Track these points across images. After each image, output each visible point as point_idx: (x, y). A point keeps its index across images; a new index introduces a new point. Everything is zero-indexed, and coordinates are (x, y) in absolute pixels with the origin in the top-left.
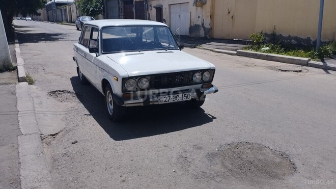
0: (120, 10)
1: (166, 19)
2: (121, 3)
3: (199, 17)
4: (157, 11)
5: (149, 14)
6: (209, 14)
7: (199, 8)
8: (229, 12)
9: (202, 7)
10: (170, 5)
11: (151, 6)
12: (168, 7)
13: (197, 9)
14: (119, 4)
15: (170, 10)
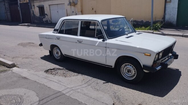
0: (6, 9)
1: (47, 14)
2: (6, 4)
3: (73, 12)
4: (39, 9)
5: (33, 11)
6: (80, 10)
7: (73, 7)
8: (93, 9)
9: (74, 6)
10: (49, 5)
11: (34, 6)
12: (48, 6)
13: (71, 8)
14: (5, 5)
15: (50, 8)
